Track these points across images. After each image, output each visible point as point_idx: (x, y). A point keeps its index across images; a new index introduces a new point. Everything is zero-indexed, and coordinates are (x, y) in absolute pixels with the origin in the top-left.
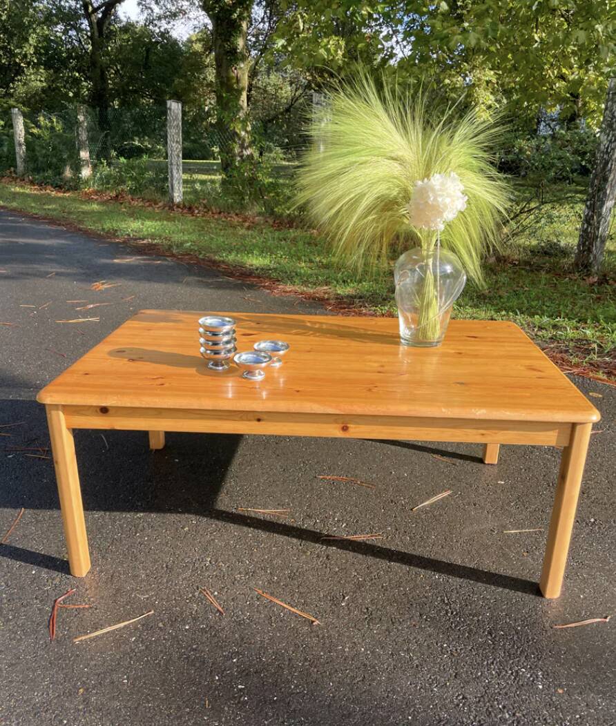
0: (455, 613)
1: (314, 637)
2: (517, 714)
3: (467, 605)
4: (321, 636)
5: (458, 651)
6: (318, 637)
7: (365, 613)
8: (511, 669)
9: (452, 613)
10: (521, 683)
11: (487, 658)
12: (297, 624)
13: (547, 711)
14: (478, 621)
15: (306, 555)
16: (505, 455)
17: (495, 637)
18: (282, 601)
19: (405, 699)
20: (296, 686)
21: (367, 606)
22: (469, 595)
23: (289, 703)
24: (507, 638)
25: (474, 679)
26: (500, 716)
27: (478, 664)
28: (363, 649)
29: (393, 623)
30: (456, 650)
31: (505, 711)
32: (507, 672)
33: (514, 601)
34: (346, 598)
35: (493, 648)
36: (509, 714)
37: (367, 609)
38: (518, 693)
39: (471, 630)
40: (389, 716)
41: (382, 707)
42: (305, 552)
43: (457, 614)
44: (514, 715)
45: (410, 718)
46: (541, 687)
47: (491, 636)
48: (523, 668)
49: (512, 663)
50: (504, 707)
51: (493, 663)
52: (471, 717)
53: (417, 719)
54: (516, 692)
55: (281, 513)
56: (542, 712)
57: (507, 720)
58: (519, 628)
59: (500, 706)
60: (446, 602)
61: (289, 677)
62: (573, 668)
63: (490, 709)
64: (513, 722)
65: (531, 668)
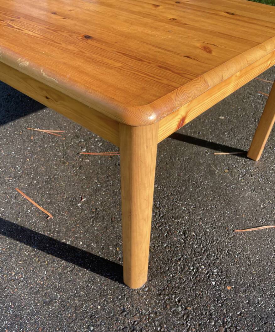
0: (162, 215)
1: (47, 231)
2: (189, 308)
3: (172, 209)
4: (52, 231)
5: (156, 247)
6: (50, 231)
7: (93, 213)
8: (193, 266)
9: (159, 216)
10: (198, 279)
11: (176, 255)
12: (38, 220)
13: (214, 306)
14: (178, 223)
15: (64, 166)
16: (230, 99)
17: (187, 237)
18: (33, 200)
19: (100, 289)
20: (16, 274)
21: (96, 207)
22: (176, 202)
23: (5, 289)
24: (196, 238)
25: (161, 273)
26: (174, 309)
27: (168, 260)
28: (81, 243)
29: (112, 221)
30: (154, 247)
31: (180, 304)
32: (189, 268)
33: (210, 207)
34: (83, 200)
35: (184, 246)
36: (182, 308)
37: (96, 209)
38: (194, 287)
39: (170, 230)
40: (82, 305)
41: (79, 296)
42: (64, 163)
43: (162, 217)
44: (186, 309)
45: (99, 307)
46: (214, 283)
47: (185, 236)
48: (203, 265)
49: (196, 260)
50: (179, 301)
51: (180, 259)
52: (150, 309)
53: (104, 309)
54: (193, 287)
55: (57, 133)
56: (210, 307)
57: (179, 314)
58: (208, 230)
59: (177, 300)
60: (158, 206)
61: (14, 265)
62: (244, 267)
63: (167, 302)
64: (183, 316)
65: (209, 265)
